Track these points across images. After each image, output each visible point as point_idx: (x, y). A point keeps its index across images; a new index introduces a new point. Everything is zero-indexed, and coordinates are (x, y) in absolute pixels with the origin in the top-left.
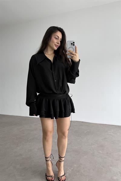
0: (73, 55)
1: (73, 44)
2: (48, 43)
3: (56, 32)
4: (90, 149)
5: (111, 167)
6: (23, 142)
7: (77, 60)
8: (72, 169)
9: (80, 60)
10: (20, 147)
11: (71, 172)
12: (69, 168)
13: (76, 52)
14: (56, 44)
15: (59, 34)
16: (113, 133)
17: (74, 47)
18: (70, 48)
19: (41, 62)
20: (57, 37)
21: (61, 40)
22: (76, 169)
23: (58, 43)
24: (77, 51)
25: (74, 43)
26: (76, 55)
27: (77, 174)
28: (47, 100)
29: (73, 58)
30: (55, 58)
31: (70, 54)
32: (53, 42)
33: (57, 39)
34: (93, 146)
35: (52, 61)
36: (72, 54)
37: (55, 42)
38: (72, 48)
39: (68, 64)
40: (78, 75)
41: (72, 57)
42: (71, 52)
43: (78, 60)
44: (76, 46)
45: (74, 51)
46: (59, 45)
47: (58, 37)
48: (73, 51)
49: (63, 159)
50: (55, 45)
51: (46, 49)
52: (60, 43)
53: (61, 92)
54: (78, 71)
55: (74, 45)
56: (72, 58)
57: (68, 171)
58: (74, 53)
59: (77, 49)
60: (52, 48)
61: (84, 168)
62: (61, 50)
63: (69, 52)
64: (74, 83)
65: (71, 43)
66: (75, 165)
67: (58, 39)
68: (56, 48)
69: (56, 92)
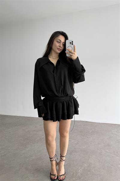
0: (72, 53)
1: (72, 43)
3: (58, 36)
6: (31, 143)
7: (75, 58)
8: (83, 168)
10: (29, 148)
11: (82, 171)
12: (80, 168)
13: (74, 51)
16: (117, 132)
17: (72, 46)
19: (44, 65)
20: (59, 41)
22: (86, 168)
24: (76, 50)
25: (72, 42)
26: (74, 54)
27: (89, 173)
31: (69, 53)
33: (59, 42)
35: (55, 65)
36: (70, 52)
37: (57, 46)
38: (71, 47)
41: (71, 55)
42: (70, 50)
44: (74, 45)
45: (73, 50)
47: (60, 40)
48: (71, 49)
49: (64, 158)
50: (58, 48)
53: (63, 95)
55: (72, 44)
56: (71, 57)
57: (79, 171)
58: (73, 51)
59: (76, 48)
61: (94, 168)
65: (70, 42)
66: (86, 165)
67: (61, 42)
69: (57, 95)
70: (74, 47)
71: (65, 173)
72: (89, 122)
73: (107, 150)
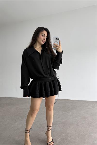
0: (58, 47)
1: (57, 39)
2: (36, 39)
3: (42, 31)
4: (75, 121)
5: (92, 134)
7: (61, 51)
8: (61, 137)
9: (63, 51)
11: (60, 140)
12: (58, 137)
13: (60, 45)
14: (43, 40)
15: (45, 33)
17: (58, 41)
18: (55, 42)
19: (31, 54)
20: (43, 35)
21: (46, 37)
22: (64, 137)
23: (44, 40)
24: (61, 45)
25: (58, 38)
26: (60, 47)
27: (66, 141)
29: (58, 49)
30: (42, 51)
32: (41, 38)
33: (43, 36)
34: (77, 119)
35: (40, 53)
36: (57, 46)
37: (42, 38)
40: (62, 63)
41: (57, 49)
42: (56, 45)
44: (59, 41)
45: (59, 45)
46: (45, 41)
47: (45, 35)
48: (57, 44)
51: (35, 44)
52: (46, 39)
55: (58, 40)
56: (57, 50)
57: (58, 140)
58: (58, 45)
60: (40, 43)
62: (47, 45)
64: (58, 69)
66: (64, 135)
67: (45, 36)
68: (43, 43)
70: (59, 42)
71: (53, 140)
72: (70, 100)
73: (83, 122)
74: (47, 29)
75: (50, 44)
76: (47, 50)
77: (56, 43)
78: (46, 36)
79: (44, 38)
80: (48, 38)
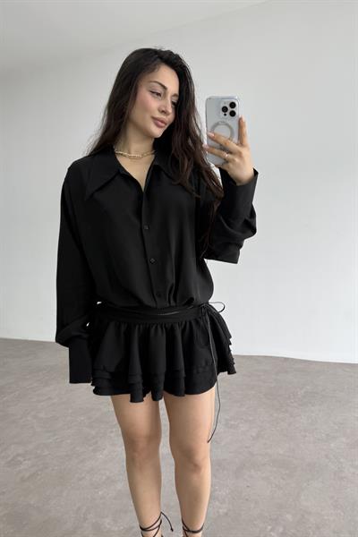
0: (230, 152)
1: (230, 109)
3: (153, 70)
7: (244, 173)
8: (281, 530)
13: (241, 142)
14: (158, 115)
17: (233, 122)
18: (217, 124)
19: (101, 189)
20: (159, 90)
21: (175, 100)
23: (164, 112)
25: (233, 105)
26: (240, 155)
28: (123, 328)
29: (231, 165)
31: (216, 151)
32: (146, 109)
33: (159, 94)
35: (143, 184)
36: (224, 148)
37: (154, 109)
38: (227, 125)
39: (208, 188)
41: (227, 161)
42: (222, 140)
43: (251, 173)
44: (240, 119)
45: (235, 139)
46: (170, 118)
47: (164, 88)
48: (227, 136)
50: (154, 119)
53: (172, 301)
54: (253, 214)
55: (233, 114)
56: (225, 168)
58: (233, 145)
59: (247, 129)
62: (177, 139)
63: (216, 141)
65: (222, 105)
67: (165, 94)
68: (157, 132)
70: (240, 124)
74: (178, 58)
75: (195, 132)
76: (176, 163)
77: (223, 133)
78: (175, 95)
79: (162, 103)
80: (184, 101)
